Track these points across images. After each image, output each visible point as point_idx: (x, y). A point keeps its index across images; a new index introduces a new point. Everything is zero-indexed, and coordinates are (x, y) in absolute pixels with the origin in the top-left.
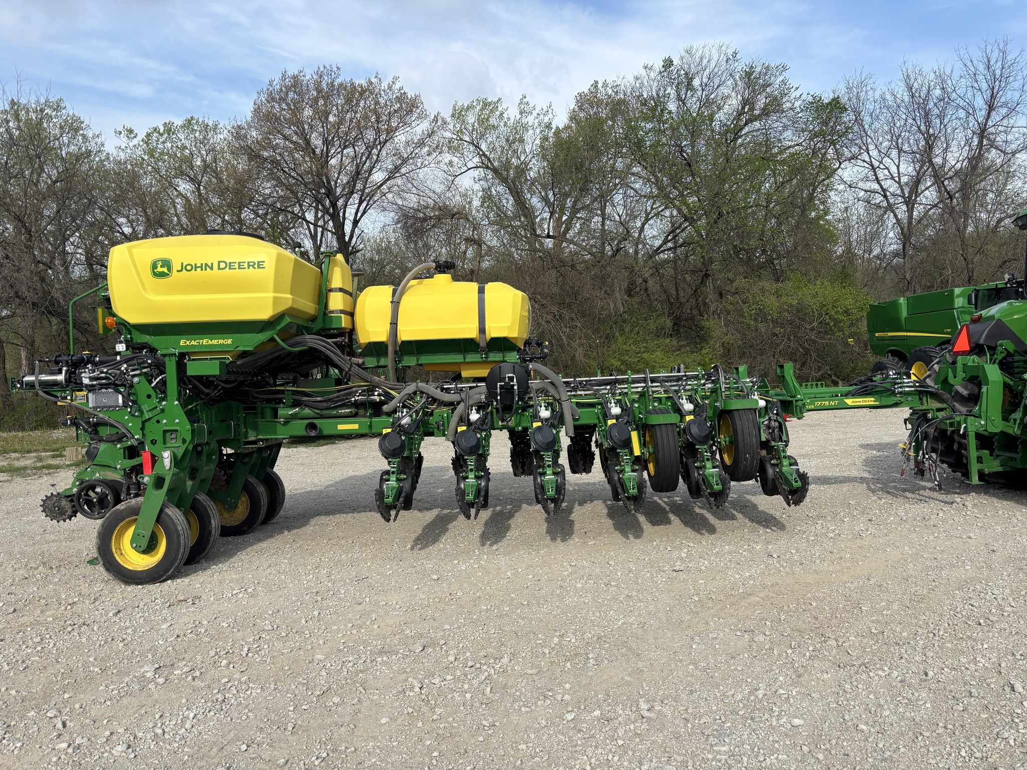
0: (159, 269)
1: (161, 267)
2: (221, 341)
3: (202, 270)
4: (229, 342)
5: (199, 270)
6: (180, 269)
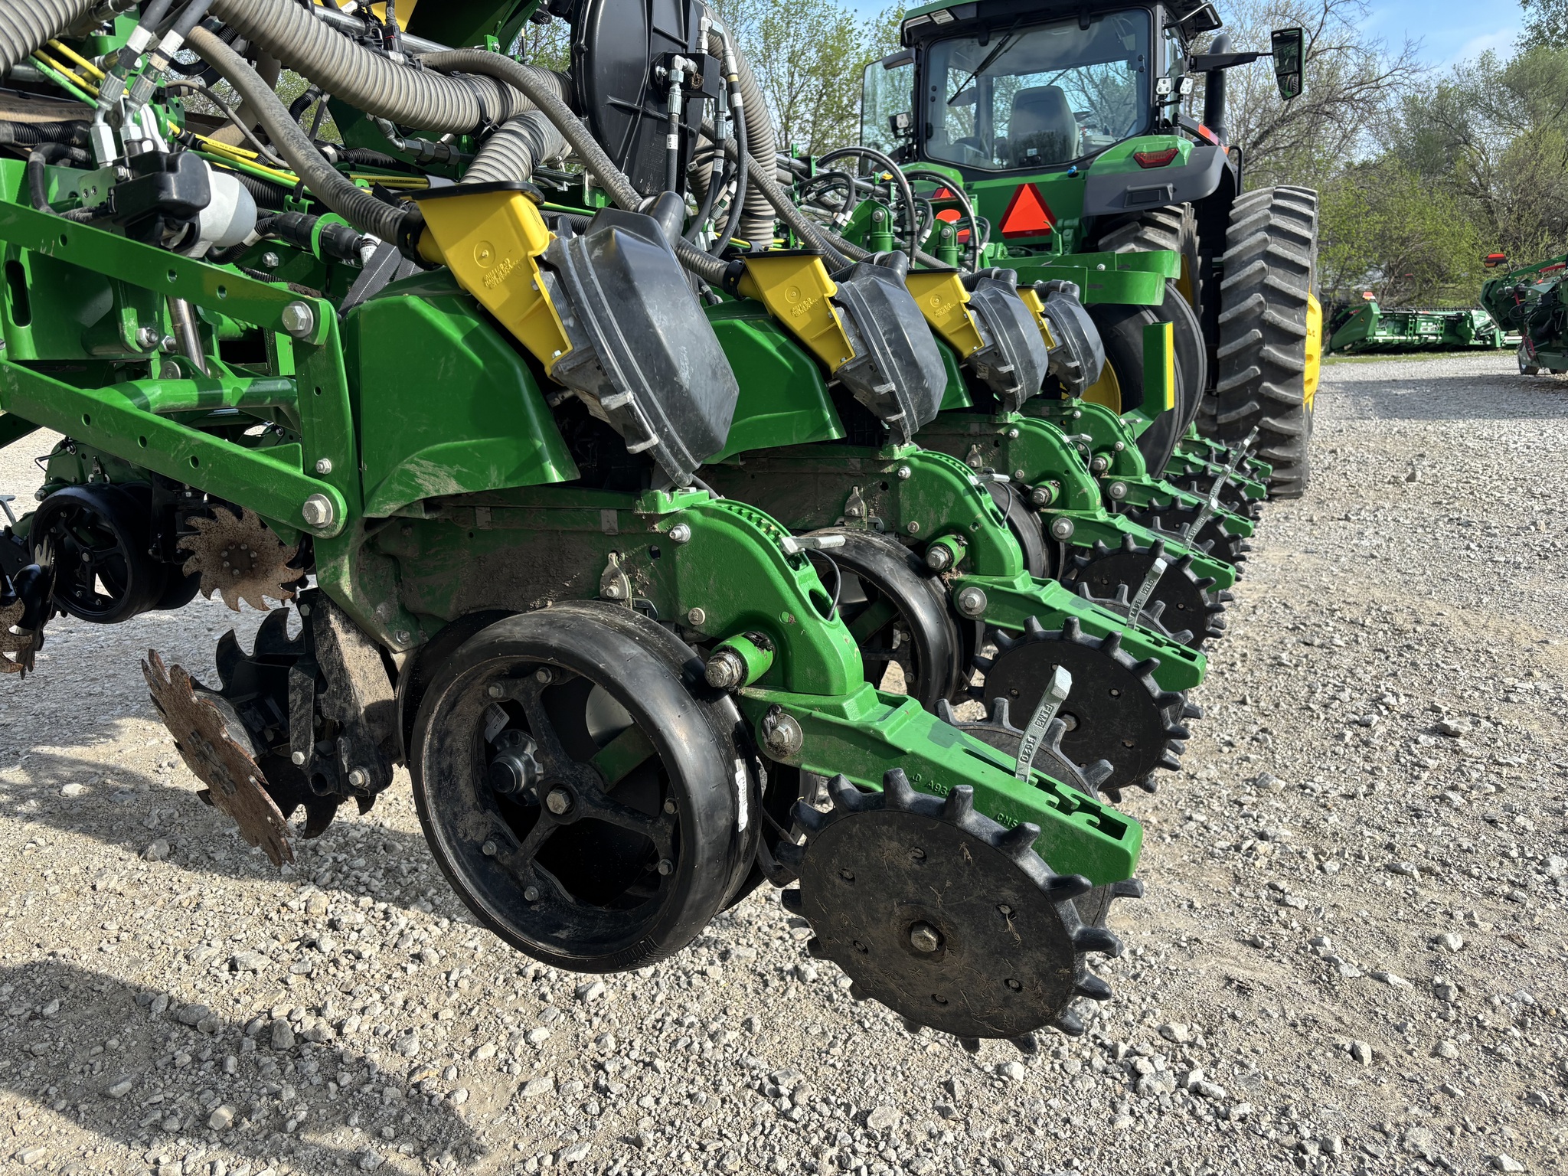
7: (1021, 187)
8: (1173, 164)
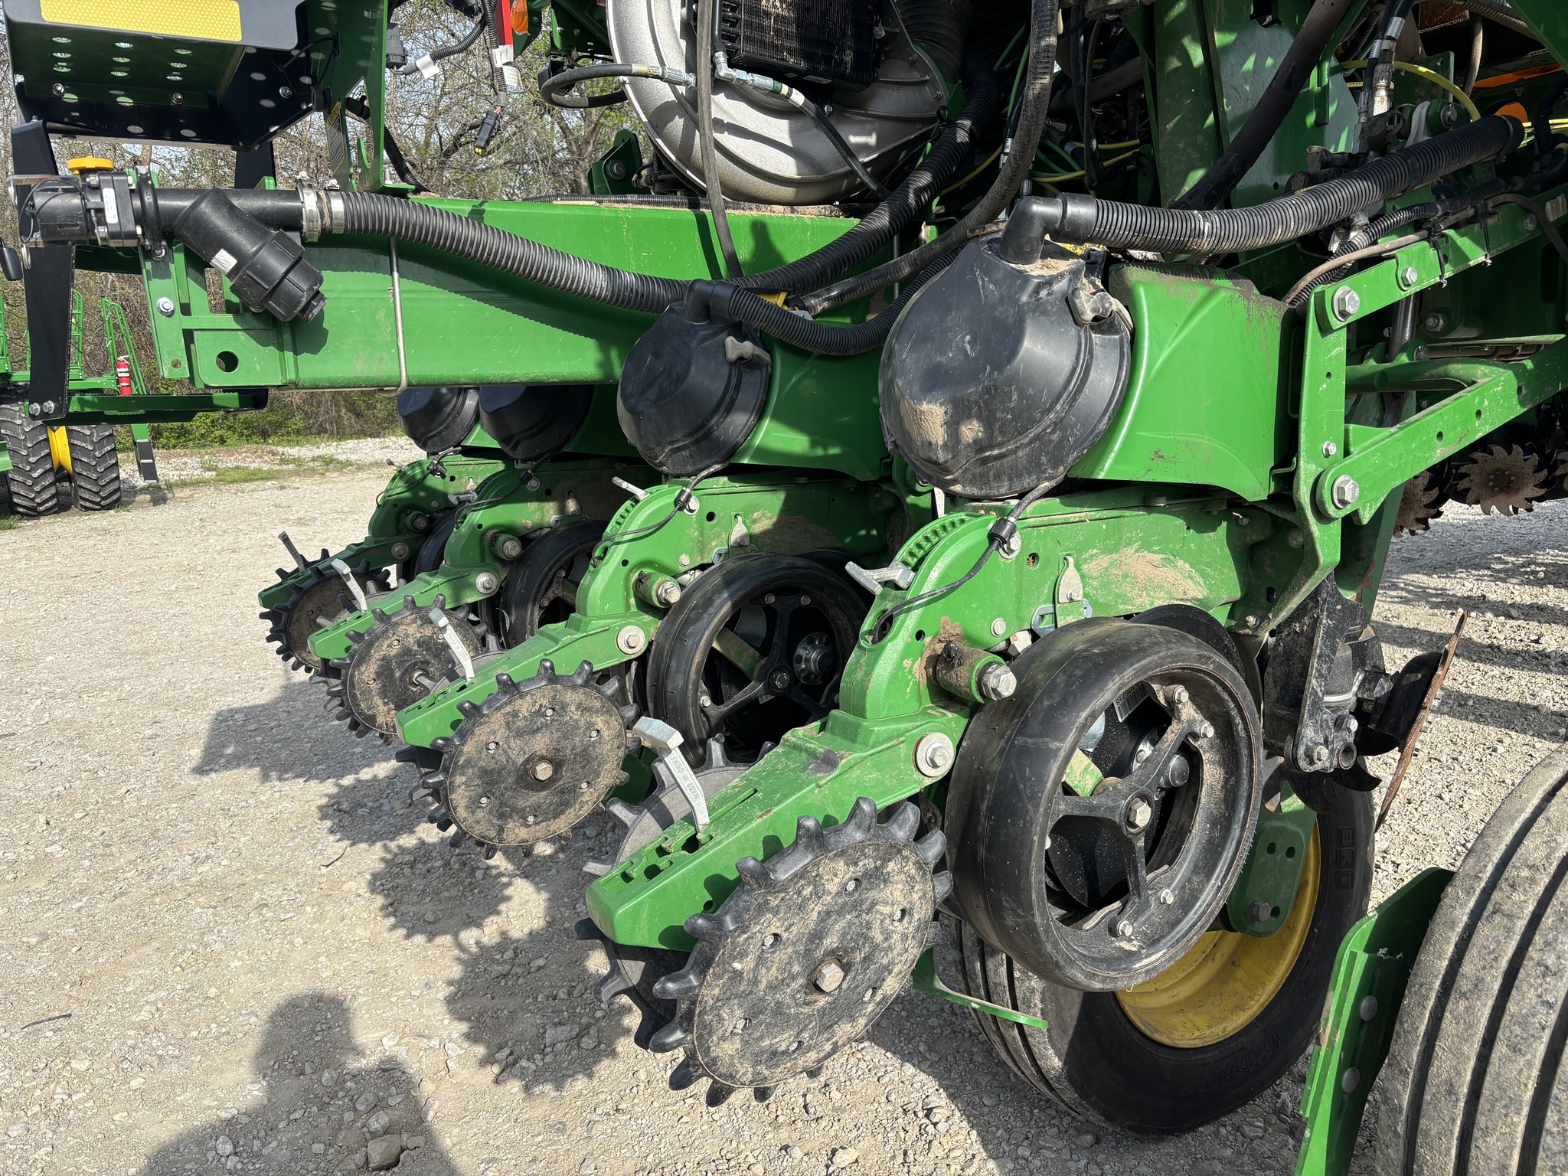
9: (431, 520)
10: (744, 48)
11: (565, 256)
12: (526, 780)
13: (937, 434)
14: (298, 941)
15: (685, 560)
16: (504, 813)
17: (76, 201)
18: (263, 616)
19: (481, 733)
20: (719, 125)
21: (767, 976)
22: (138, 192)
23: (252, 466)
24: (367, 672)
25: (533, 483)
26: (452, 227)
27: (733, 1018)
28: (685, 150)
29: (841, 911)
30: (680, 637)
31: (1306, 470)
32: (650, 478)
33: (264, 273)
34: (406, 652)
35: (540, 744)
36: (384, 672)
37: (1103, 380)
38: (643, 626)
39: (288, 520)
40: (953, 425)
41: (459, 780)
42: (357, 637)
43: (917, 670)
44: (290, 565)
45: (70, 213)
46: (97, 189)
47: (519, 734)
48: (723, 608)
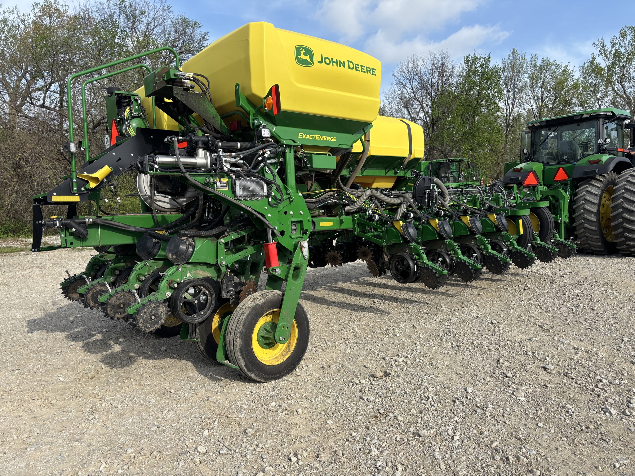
0: (303, 57)
1: (305, 54)
2: (329, 138)
3: (337, 66)
4: (334, 139)
5: (335, 64)
6: (320, 60)
7: (559, 168)
8: (600, 163)
9: (100, 267)
10: (160, 190)
11: (128, 225)
12: (119, 307)
13: (171, 257)
14: (68, 356)
15: (146, 273)
16: (115, 312)
17: (52, 222)
18: (60, 288)
19: (112, 299)
20: (156, 201)
21: (146, 316)
22: (61, 220)
23: (14, 246)
24: (89, 295)
25: (122, 260)
26: (109, 222)
27: (141, 321)
28: (150, 205)
29: (154, 310)
30: (144, 285)
31: (219, 260)
32: (141, 260)
33: (80, 231)
34: (97, 292)
35: (121, 301)
36: (92, 295)
37: (190, 249)
38: (138, 284)
39: (34, 267)
40: (172, 256)
41: (109, 306)
42: (88, 289)
43: (167, 284)
44: (67, 277)
45: (51, 224)
46: (56, 221)
47: (118, 300)
48: (151, 281)
